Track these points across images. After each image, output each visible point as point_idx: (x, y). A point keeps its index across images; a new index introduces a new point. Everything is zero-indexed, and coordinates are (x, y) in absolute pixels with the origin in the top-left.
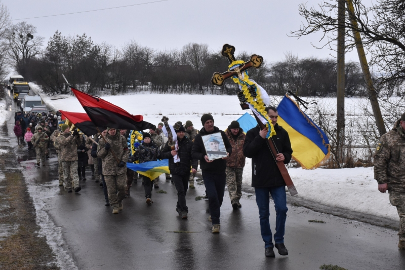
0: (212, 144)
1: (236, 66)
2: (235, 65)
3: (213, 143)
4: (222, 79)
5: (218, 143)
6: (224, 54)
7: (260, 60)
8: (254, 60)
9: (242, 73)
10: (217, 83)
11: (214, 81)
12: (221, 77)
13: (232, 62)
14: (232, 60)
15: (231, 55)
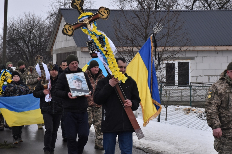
0: (75, 82)
1: (85, 18)
2: (83, 17)
3: (77, 81)
4: (72, 29)
5: (82, 81)
6: (73, 6)
7: (107, 12)
8: (102, 12)
9: (91, 24)
10: (68, 34)
11: (65, 31)
12: (71, 27)
13: (81, 14)
14: (81, 12)
15: (80, 7)
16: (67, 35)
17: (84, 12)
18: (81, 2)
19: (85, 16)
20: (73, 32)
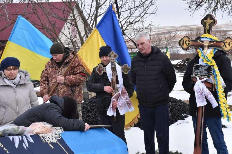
4: (189, 44)
6: (203, 23)
8: (227, 42)
9: (209, 49)
10: (183, 46)
11: (181, 43)
12: (189, 41)
13: (206, 34)
14: (207, 32)
15: (209, 27)
16: (181, 47)
17: (209, 33)
18: (212, 22)
19: (207, 38)
20: (189, 47)
